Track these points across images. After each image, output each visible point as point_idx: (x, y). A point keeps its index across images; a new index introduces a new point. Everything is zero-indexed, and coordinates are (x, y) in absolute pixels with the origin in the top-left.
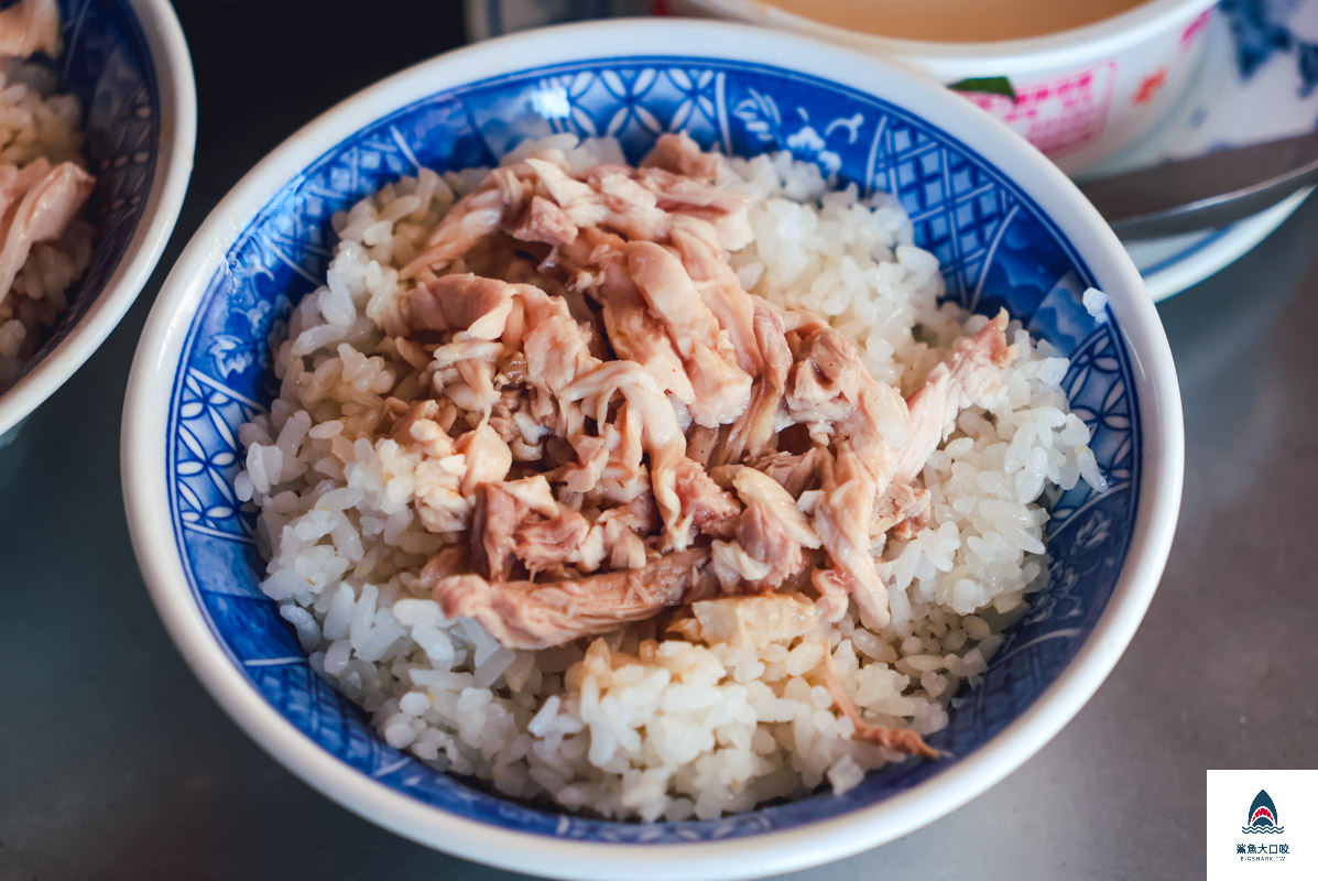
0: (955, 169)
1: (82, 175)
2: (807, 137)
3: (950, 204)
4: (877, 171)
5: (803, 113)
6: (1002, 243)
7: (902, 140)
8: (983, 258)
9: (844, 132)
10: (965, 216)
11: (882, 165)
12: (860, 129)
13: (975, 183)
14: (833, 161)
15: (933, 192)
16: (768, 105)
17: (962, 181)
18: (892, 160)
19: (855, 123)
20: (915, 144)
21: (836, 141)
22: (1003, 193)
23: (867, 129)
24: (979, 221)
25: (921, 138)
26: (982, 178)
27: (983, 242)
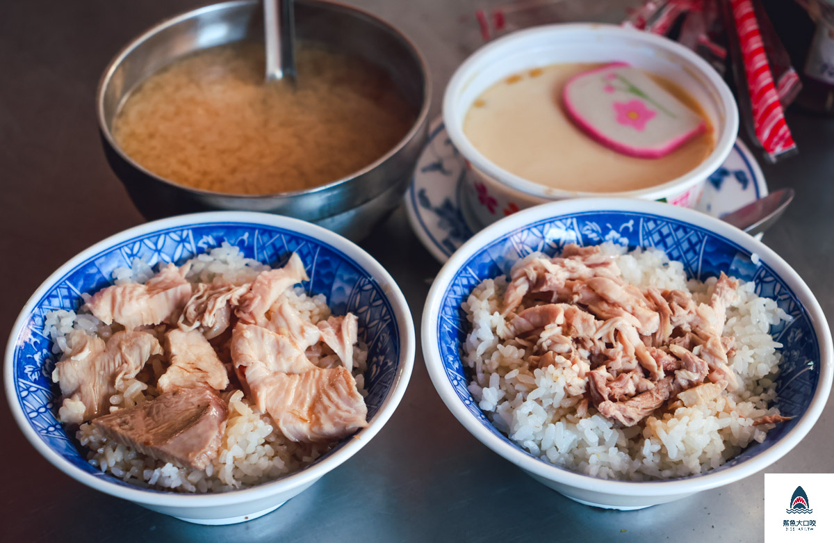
0: (676, 230)
1: (356, 317)
2: (613, 234)
3: (678, 244)
4: (644, 240)
5: (609, 225)
6: (705, 251)
7: (651, 225)
8: (698, 259)
9: (627, 228)
10: (685, 246)
11: (645, 237)
12: (633, 226)
13: (686, 232)
14: (625, 241)
15: (669, 241)
16: (595, 226)
17: (680, 233)
18: (649, 234)
19: (630, 224)
20: (657, 225)
21: (625, 233)
22: (699, 233)
23: (636, 225)
24: (692, 247)
25: (659, 222)
26: (688, 230)
27: (696, 253)
